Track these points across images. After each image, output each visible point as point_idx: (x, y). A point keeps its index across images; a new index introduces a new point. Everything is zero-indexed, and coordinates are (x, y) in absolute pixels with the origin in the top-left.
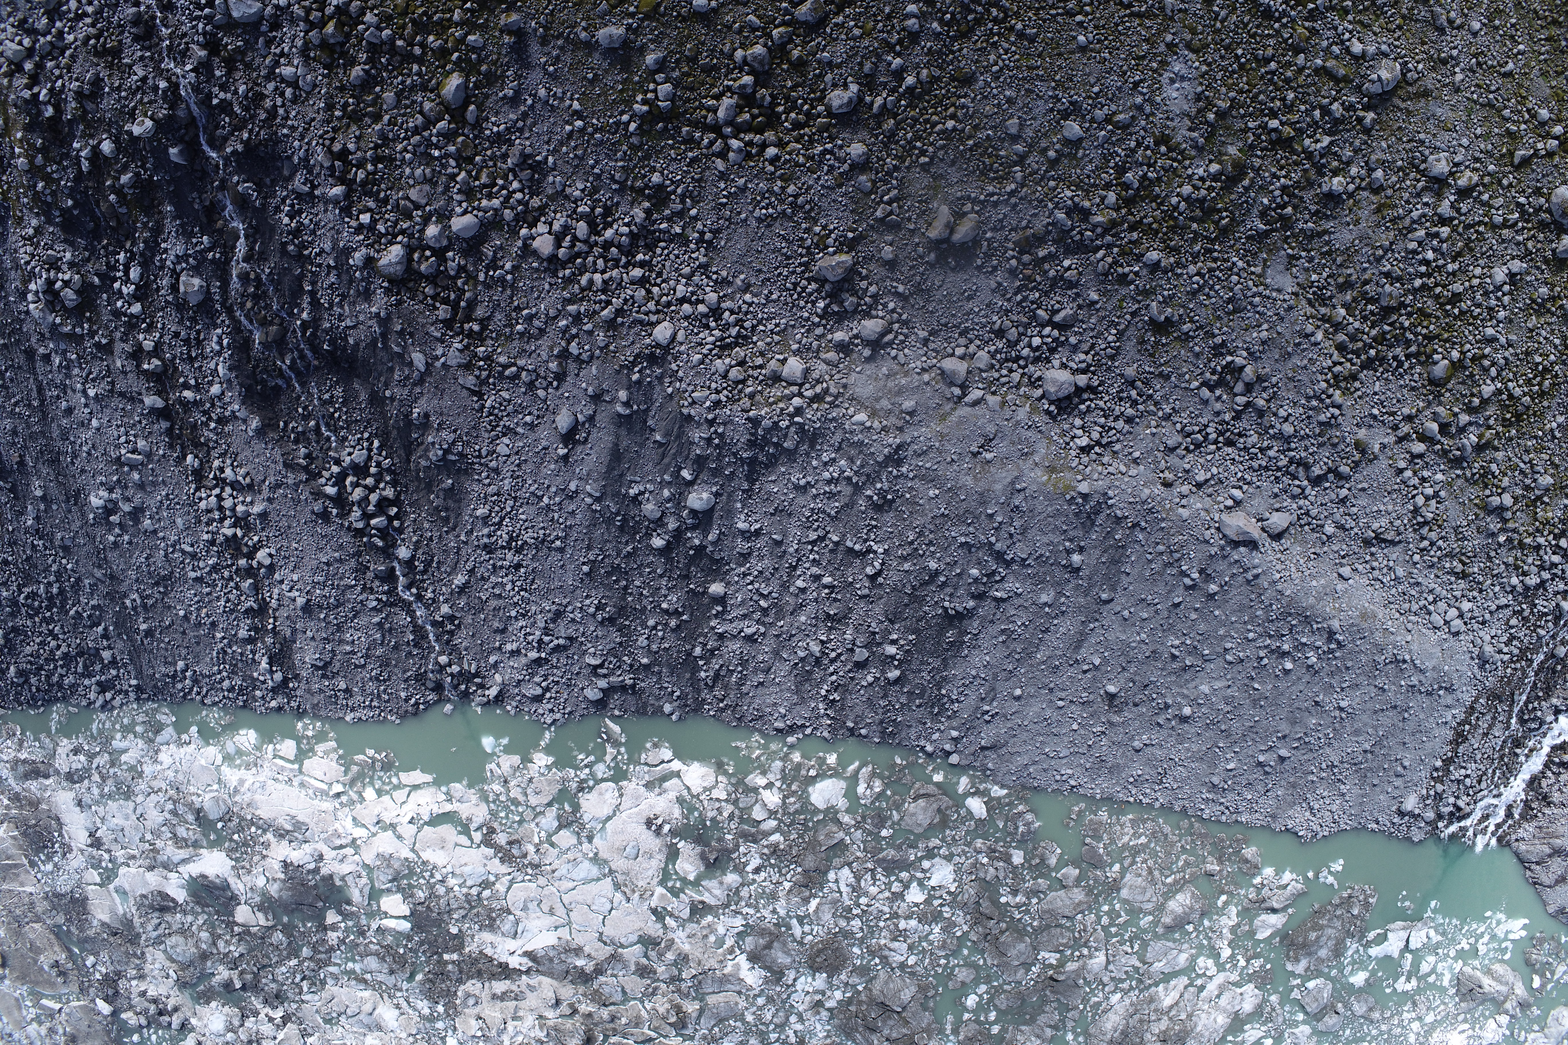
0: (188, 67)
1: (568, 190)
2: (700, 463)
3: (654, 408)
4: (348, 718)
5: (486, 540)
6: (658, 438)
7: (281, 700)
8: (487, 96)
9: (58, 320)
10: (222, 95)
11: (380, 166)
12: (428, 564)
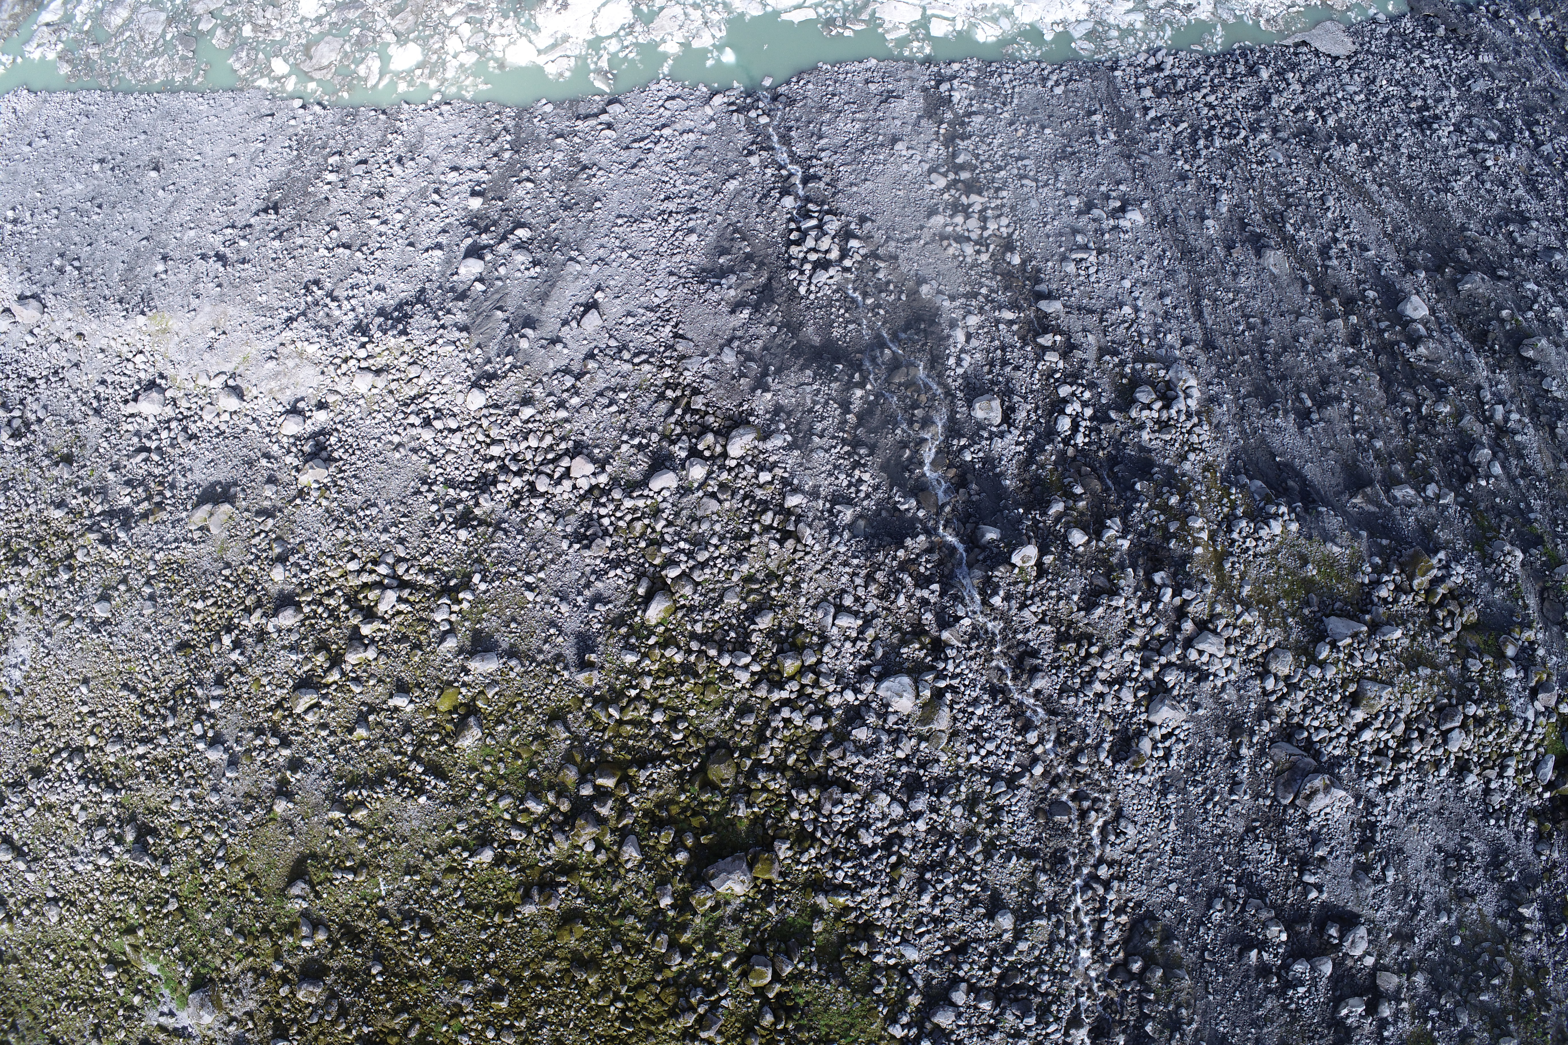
0: (966, 622)
1: (552, 518)
2: (462, 296)
3: (499, 338)
4: (874, 62)
5: (693, 216)
6: (499, 313)
7: (947, 71)
8: (627, 604)
9: (1162, 373)
10: (925, 593)
11: (746, 530)
12: (765, 196)
